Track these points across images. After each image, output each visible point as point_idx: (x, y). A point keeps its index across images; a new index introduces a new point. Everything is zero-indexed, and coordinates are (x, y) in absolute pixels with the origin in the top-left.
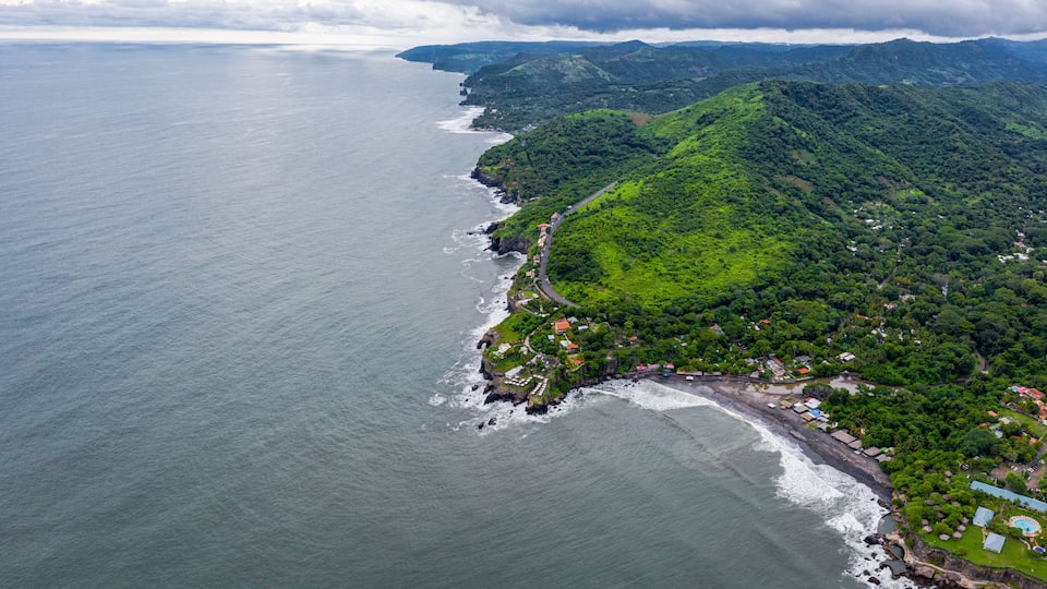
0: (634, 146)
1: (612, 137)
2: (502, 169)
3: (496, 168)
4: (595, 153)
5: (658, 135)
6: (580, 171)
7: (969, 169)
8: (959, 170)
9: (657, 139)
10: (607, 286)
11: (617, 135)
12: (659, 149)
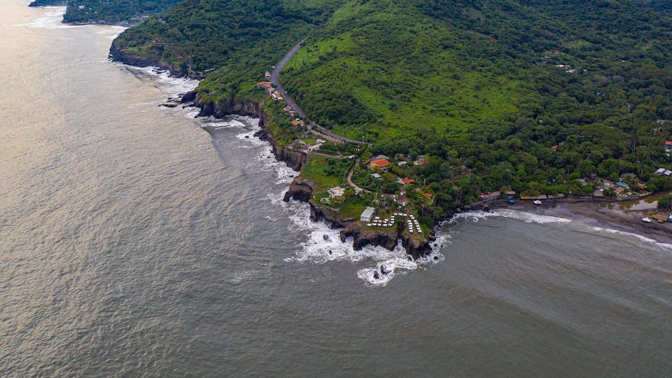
0: (287, 18)
1: (261, 11)
2: (152, 48)
3: (144, 47)
4: (252, 25)
5: (308, 6)
6: (242, 42)
7: (630, 20)
8: (620, 22)
9: (309, 10)
10: (389, 125)
11: (266, 9)
12: (315, 19)
